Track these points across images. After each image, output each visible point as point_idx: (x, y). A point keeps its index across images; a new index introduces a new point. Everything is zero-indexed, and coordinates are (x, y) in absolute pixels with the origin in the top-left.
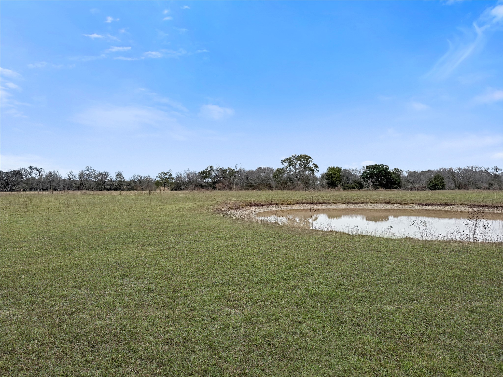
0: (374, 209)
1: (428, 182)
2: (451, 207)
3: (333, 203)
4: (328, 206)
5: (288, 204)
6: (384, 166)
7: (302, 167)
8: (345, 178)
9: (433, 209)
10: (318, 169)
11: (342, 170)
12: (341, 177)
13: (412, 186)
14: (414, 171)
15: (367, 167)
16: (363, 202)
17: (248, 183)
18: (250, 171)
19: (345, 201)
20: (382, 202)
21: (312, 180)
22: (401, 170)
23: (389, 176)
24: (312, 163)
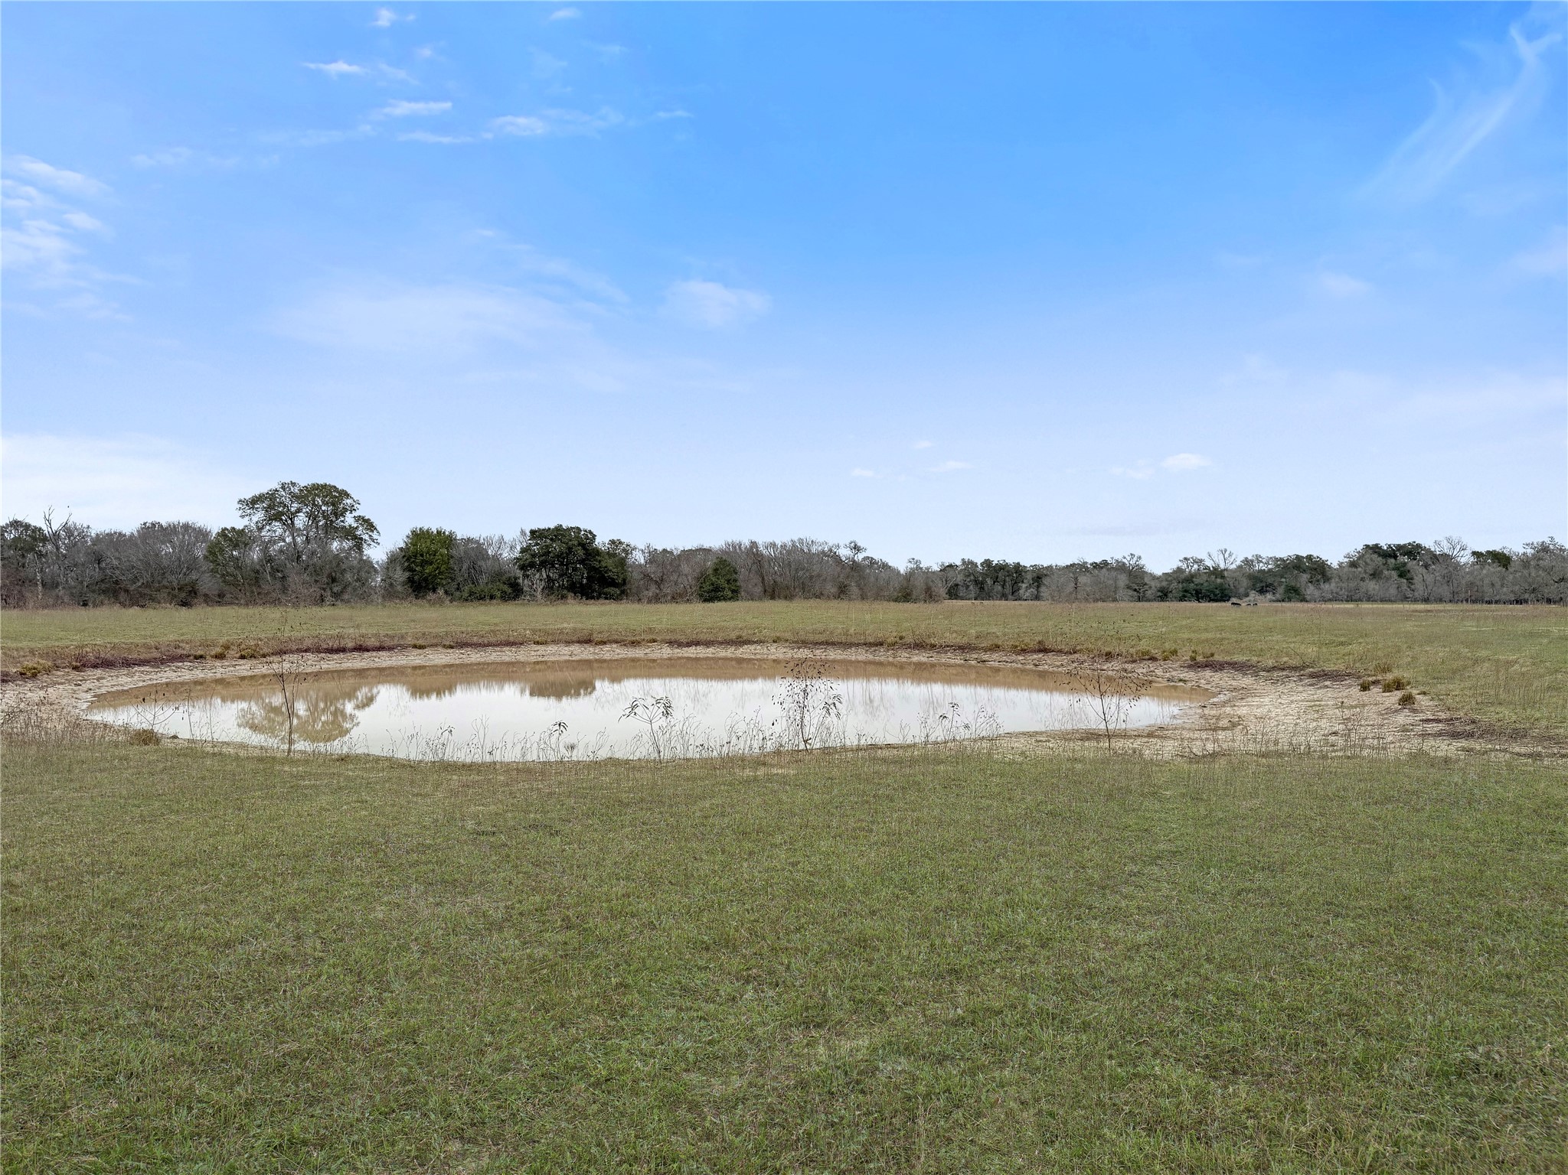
0: (545, 662)
1: (698, 579)
2: (752, 647)
3: (415, 646)
4: (394, 658)
5: (243, 657)
6: (583, 533)
7: (317, 528)
8: (465, 566)
9: (706, 655)
10: (375, 535)
11: (455, 539)
12: (451, 561)
13: (658, 591)
14: (665, 550)
15: (533, 532)
16: (511, 639)
17: (102, 581)
18: (109, 535)
19: (455, 640)
20: (568, 638)
21: (355, 571)
22: (627, 545)
23: (596, 560)
24: (355, 514)
